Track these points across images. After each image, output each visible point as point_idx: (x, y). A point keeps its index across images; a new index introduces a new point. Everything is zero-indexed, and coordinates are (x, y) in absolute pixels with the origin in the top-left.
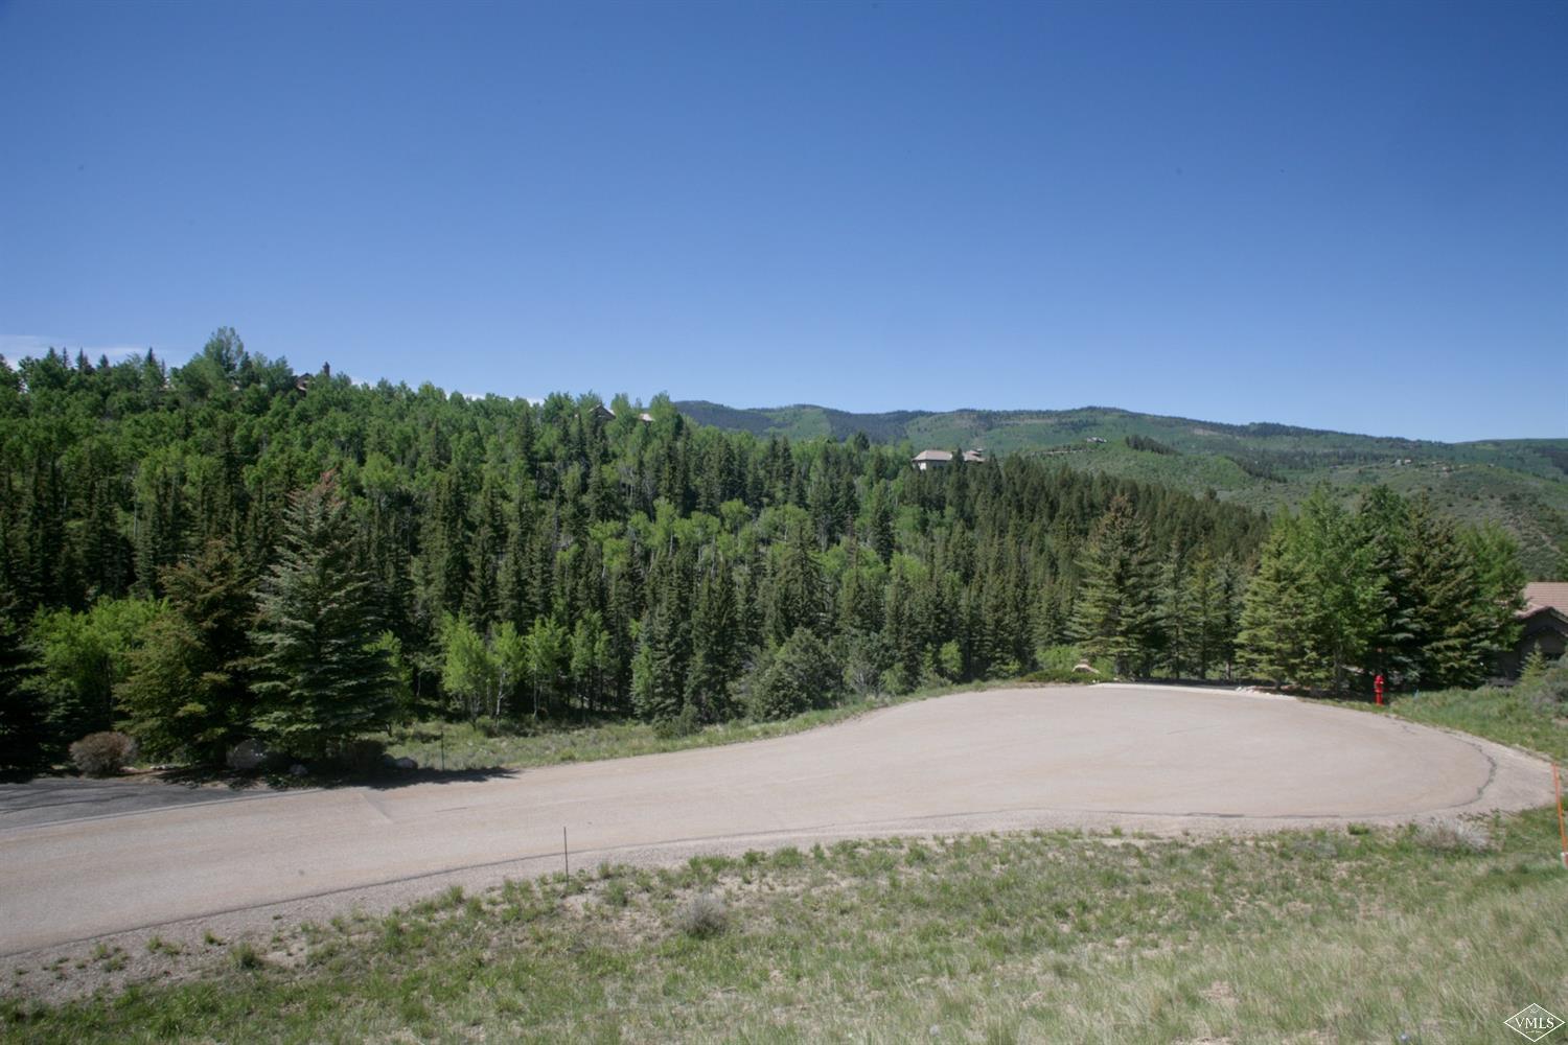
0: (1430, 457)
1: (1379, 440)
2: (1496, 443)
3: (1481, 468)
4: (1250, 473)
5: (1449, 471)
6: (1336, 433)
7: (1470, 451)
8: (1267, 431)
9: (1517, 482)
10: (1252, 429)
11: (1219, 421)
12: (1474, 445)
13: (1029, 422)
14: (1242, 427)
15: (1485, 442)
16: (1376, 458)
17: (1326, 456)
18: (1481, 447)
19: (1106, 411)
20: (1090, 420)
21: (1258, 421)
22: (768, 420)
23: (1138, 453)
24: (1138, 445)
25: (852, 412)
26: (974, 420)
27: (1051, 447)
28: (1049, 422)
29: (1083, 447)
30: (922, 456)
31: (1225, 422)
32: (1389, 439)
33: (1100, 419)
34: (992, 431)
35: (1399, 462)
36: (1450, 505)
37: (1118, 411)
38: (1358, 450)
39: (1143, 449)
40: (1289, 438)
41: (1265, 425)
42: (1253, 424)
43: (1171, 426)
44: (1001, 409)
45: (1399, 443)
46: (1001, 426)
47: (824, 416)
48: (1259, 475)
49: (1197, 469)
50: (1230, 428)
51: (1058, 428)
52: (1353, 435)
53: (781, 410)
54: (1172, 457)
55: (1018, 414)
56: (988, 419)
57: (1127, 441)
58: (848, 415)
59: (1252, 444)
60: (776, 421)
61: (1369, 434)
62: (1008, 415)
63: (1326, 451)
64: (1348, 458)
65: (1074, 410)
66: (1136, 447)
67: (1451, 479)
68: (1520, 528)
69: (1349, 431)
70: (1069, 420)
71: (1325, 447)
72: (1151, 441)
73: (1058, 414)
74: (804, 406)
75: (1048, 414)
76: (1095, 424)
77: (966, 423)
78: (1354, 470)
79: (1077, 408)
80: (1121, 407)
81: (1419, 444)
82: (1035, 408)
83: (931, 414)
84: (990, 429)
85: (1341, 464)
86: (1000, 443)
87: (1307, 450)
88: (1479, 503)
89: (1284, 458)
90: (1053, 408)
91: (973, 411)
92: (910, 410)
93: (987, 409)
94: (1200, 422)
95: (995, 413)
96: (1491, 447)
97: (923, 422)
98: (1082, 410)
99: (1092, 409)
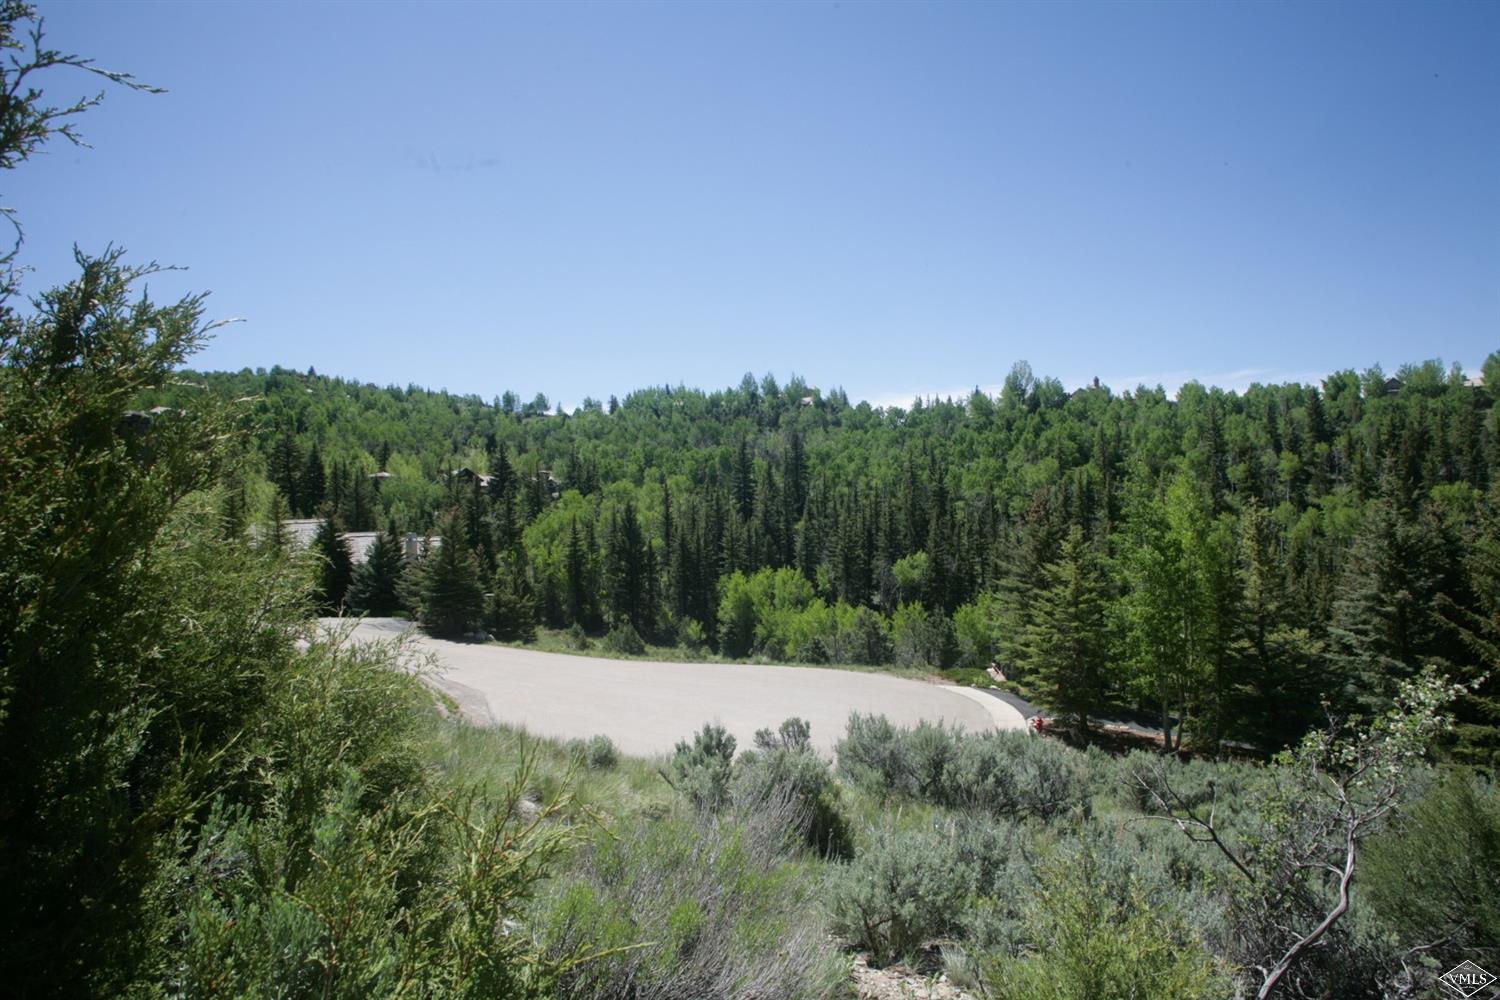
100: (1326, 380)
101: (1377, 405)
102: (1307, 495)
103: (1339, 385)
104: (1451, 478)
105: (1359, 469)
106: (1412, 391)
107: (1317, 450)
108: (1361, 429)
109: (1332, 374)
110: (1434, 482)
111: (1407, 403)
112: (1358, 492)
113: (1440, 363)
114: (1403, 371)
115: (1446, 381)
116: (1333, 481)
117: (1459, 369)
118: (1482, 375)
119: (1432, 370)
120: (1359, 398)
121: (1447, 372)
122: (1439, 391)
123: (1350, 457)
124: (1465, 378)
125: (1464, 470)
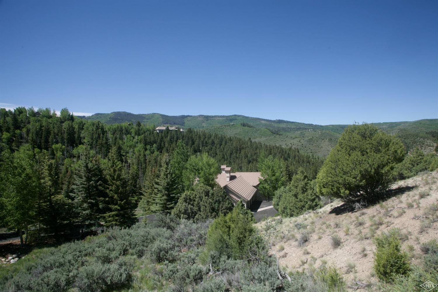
0: (318, 129)
1: (307, 125)
2: (333, 126)
3: (327, 132)
4: (272, 133)
5: (321, 132)
6: (296, 122)
7: (326, 128)
8: (280, 122)
9: (335, 135)
10: (277, 121)
11: (268, 119)
12: (328, 126)
13: (218, 119)
14: (274, 121)
15: (330, 125)
16: (305, 129)
17: (294, 128)
18: (329, 126)
19: (239, 116)
20: (235, 118)
21: (278, 119)
22: (144, 117)
23: (244, 127)
24: (244, 125)
25: (168, 115)
26: (203, 118)
27: (221, 125)
28: (224, 119)
29: (229, 126)
30: (157, 129)
31: (270, 119)
32: (309, 124)
33: (237, 118)
34: (208, 121)
35: (310, 130)
36: (317, 141)
37: (242, 116)
38: (302, 127)
39: (245, 126)
40: (285, 124)
41: (279, 120)
42: (277, 120)
43: (256, 120)
44: (211, 115)
45: (311, 125)
46: (211, 120)
47: (160, 116)
48: (274, 133)
49: (259, 132)
50: (271, 121)
51: (226, 120)
52: (301, 123)
53: (148, 114)
54: (252, 129)
55: (215, 116)
56: (207, 118)
57: (241, 124)
58: (168, 116)
59: (276, 125)
60: (146, 118)
61: (304, 123)
62: (213, 117)
63: (294, 127)
64: (300, 129)
65: (231, 116)
66: (243, 126)
67: (321, 134)
68: (332, 147)
69: (300, 122)
70: (229, 118)
71: (294, 126)
72: (248, 124)
73: (226, 117)
74: (155, 114)
75: (224, 116)
76: (236, 119)
77: (201, 119)
78: (299, 132)
79: (231, 115)
80: (243, 115)
81: (316, 125)
82: (220, 115)
83: (192, 116)
84: (207, 121)
85: (297, 130)
86: (210, 124)
87: (289, 127)
88: (324, 141)
89: (284, 129)
90: (225, 115)
91: (203, 115)
92: (186, 115)
93: (207, 115)
94: (263, 119)
95: (209, 116)
96: (331, 126)
97: (189, 118)
98: (233, 115)
99: (235, 115)
100: (15, 109)
101: (34, 119)
102: (12, 146)
103: (20, 111)
104: (57, 143)
105: (31, 139)
106: (44, 116)
107: (16, 132)
108: (30, 126)
109: (17, 107)
110: (53, 144)
111: (42, 120)
112: (31, 146)
113: (50, 109)
114: (39, 110)
115: (51, 114)
116: (22, 142)
117: (55, 112)
118: (60, 114)
119: (48, 111)
120: (27, 116)
121: (52, 112)
122: (50, 117)
123: (28, 135)
124: (56, 114)
125: (59, 140)
